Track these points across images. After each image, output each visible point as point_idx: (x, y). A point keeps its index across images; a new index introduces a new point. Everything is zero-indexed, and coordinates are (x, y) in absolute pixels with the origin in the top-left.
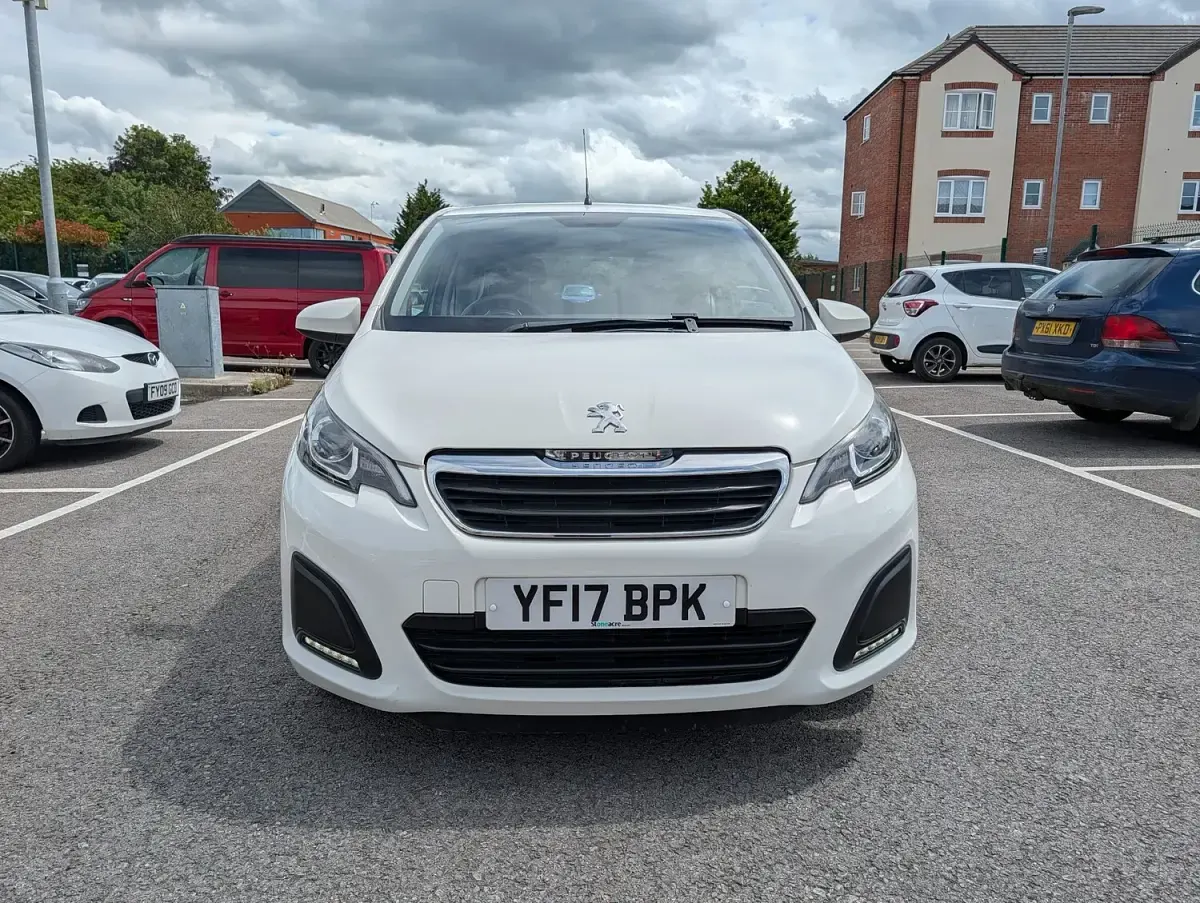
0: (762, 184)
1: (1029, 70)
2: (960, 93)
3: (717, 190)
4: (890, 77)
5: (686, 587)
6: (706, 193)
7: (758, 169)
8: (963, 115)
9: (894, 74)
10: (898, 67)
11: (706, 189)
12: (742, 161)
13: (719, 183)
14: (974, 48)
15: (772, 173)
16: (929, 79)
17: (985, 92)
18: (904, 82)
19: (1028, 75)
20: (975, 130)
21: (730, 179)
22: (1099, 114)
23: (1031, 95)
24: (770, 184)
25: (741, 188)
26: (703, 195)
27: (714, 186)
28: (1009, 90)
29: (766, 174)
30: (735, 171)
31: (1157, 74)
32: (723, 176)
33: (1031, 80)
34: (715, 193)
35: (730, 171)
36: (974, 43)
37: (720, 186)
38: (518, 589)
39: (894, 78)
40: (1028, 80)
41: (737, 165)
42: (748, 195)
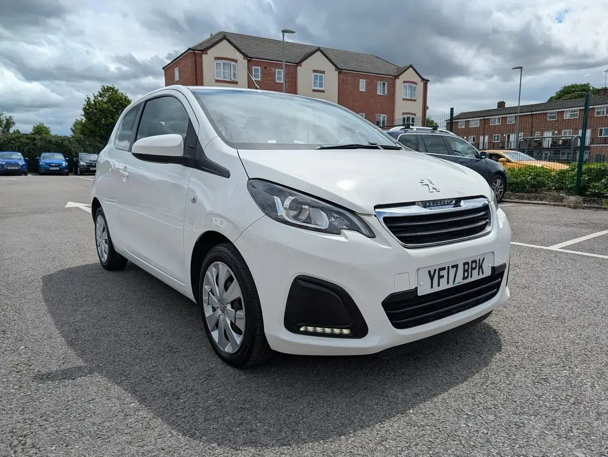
0: (121, 99)
1: (250, 55)
2: (221, 62)
3: (94, 101)
4: (187, 51)
5: (480, 260)
6: (88, 102)
7: (117, 91)
8: (224, 73)
9: (189, 49)
10: (192, 46)
11: (87, 100)
12: (107, 86)
13: (95, 97)
14: (225, 42)
15: (126, 94)
16: (207, 54)
17: (232, 63)
18: (195, 53)
19: (249, 57)
20: (230, 80)
21: (101, 95)
22: (279, 79)
23: (251, 67)
24: (126, 99)
25: (109, 101)
26: (85, 103)
27: (92, 98)
28: (243, 63)
29: (122, 94)
30: (103, 91)
31: (299, 64)
32: (96, 94)
33: (251, 60)
34: (93, 102)
35: (101, 91)
36: (225, 39)
37: (95, 99)
38: (429, 272)
39: (190, 51)
40: (250, 59)
41: (104, 88)
42: (113, 105)
